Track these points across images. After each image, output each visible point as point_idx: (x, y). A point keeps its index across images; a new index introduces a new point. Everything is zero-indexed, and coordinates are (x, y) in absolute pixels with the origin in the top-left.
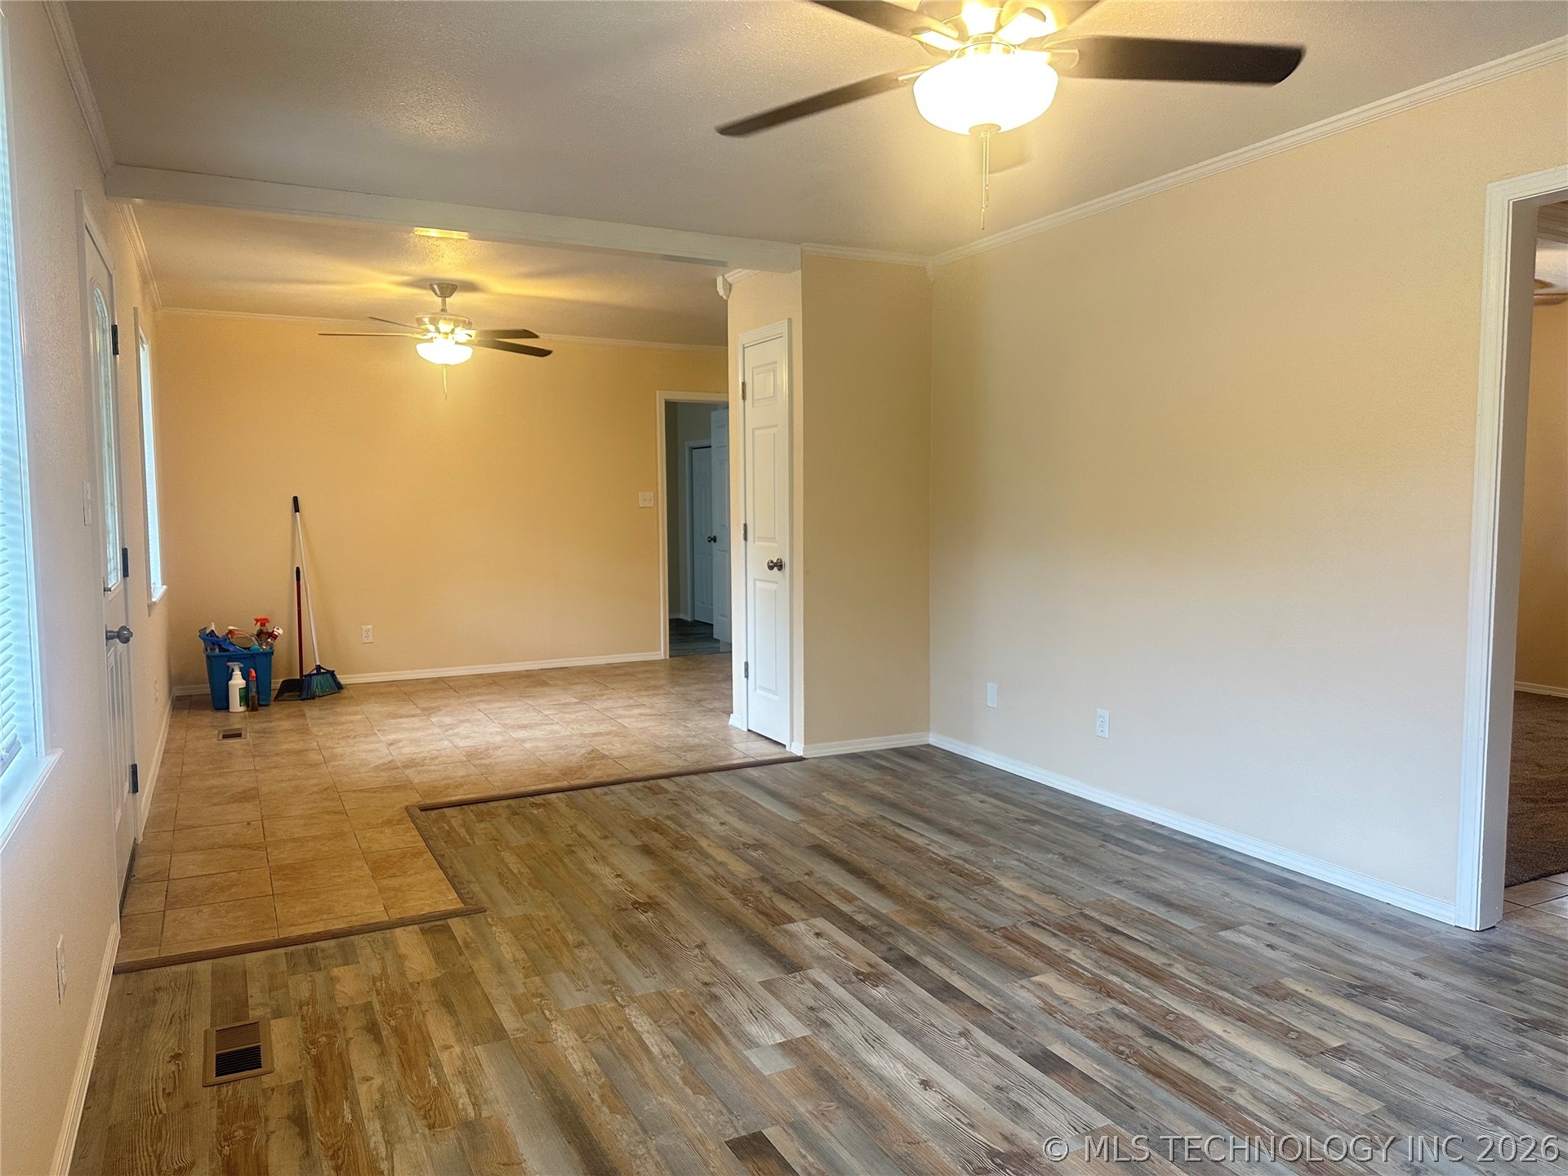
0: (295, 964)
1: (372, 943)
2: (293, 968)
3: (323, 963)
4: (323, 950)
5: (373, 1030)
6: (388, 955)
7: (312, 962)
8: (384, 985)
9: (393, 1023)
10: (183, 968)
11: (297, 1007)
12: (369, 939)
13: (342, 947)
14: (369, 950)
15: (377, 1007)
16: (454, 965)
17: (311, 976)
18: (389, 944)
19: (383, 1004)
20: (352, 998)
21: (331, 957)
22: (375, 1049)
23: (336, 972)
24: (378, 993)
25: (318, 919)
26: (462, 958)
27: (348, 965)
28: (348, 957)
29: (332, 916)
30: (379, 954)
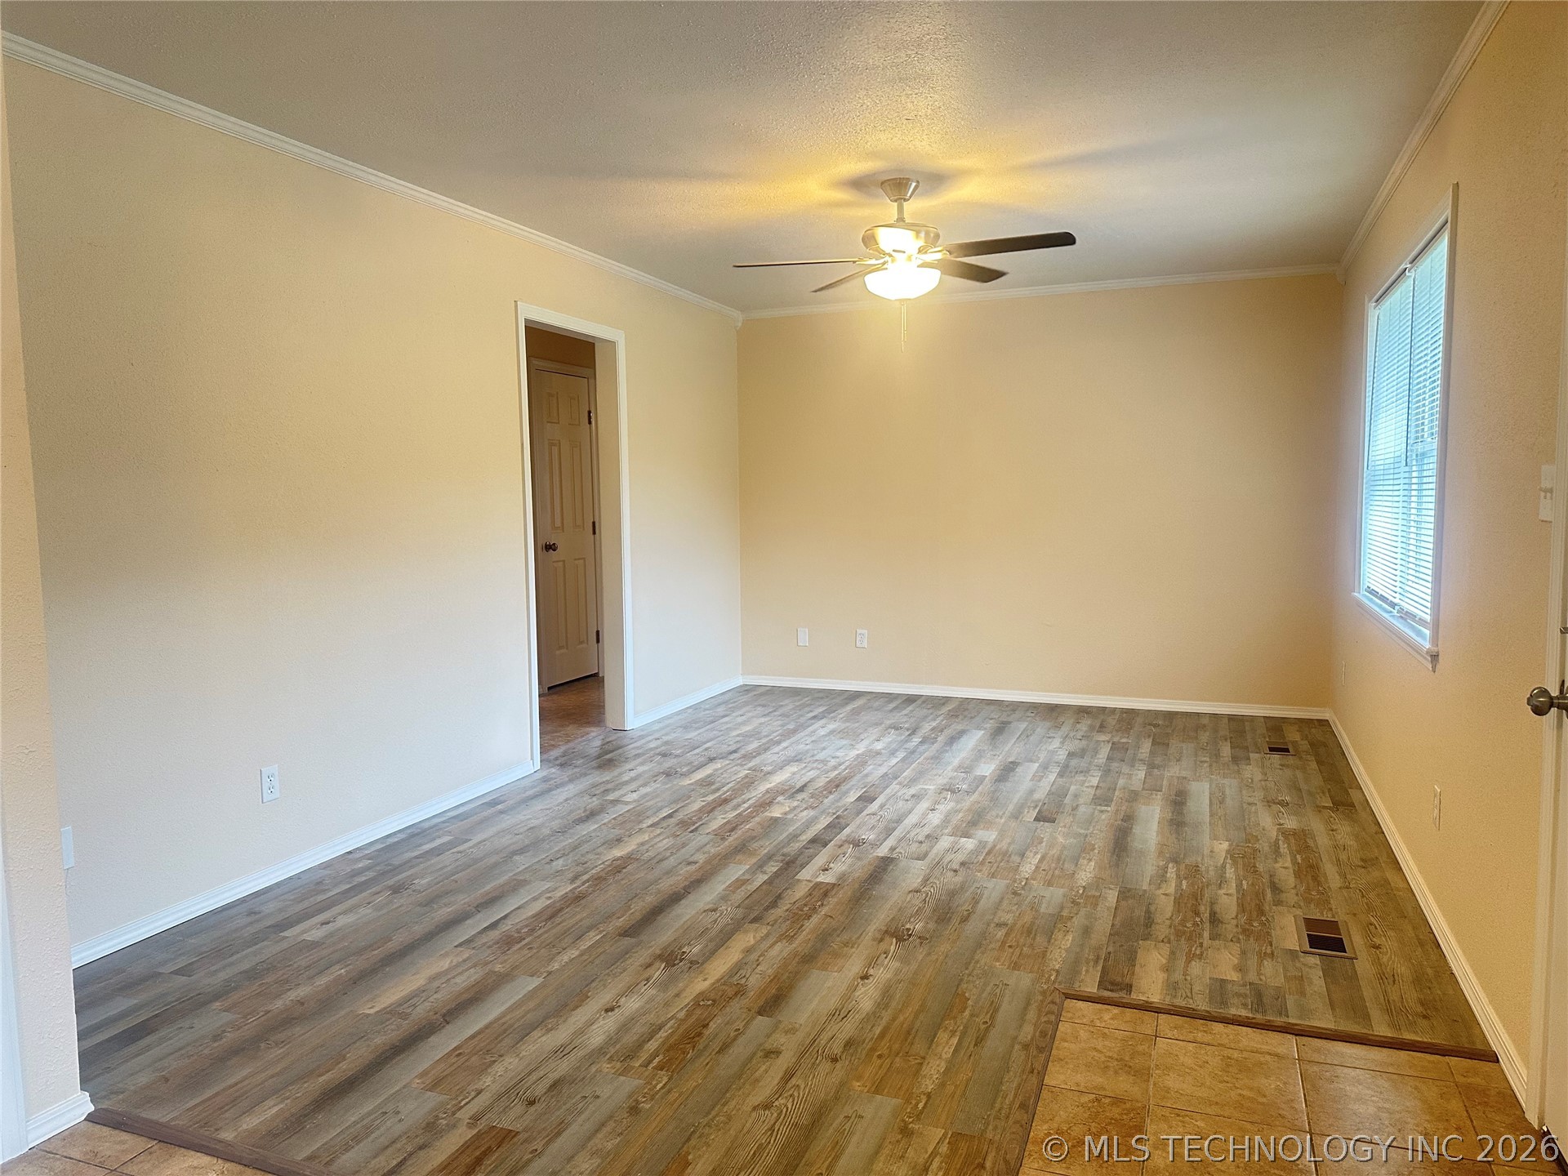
0: (1277, 1000)
1: (1189, 995)
2: (1279, 995)
3: (1246, 990)
4: (1245, 1005)
5: (1215, 919)
6: (1178, 976)
7: (1258, 995)
8: (1193, 949)
9: (1198, 919)
10: (1408, 1036)
11: (1275, 954)
12: (1191, 1001)
13: (1224, 1003)
14: (1196, 988)
15: (1206, 934)
16: (1122, 946)
17: (1261, 980)
18: (1172, 987)
19: (1201, 935)
20: (1226, 947)
21: (1238, 995)
22: (1217, 908)
23: (1234, 976)
24: (1201, 945)
25: (1245, 1054)
26: (1111, 949)
27: (1222, 980)
28: (1219, 988)
29: (1227, 1052)
30: (1186, 980)
